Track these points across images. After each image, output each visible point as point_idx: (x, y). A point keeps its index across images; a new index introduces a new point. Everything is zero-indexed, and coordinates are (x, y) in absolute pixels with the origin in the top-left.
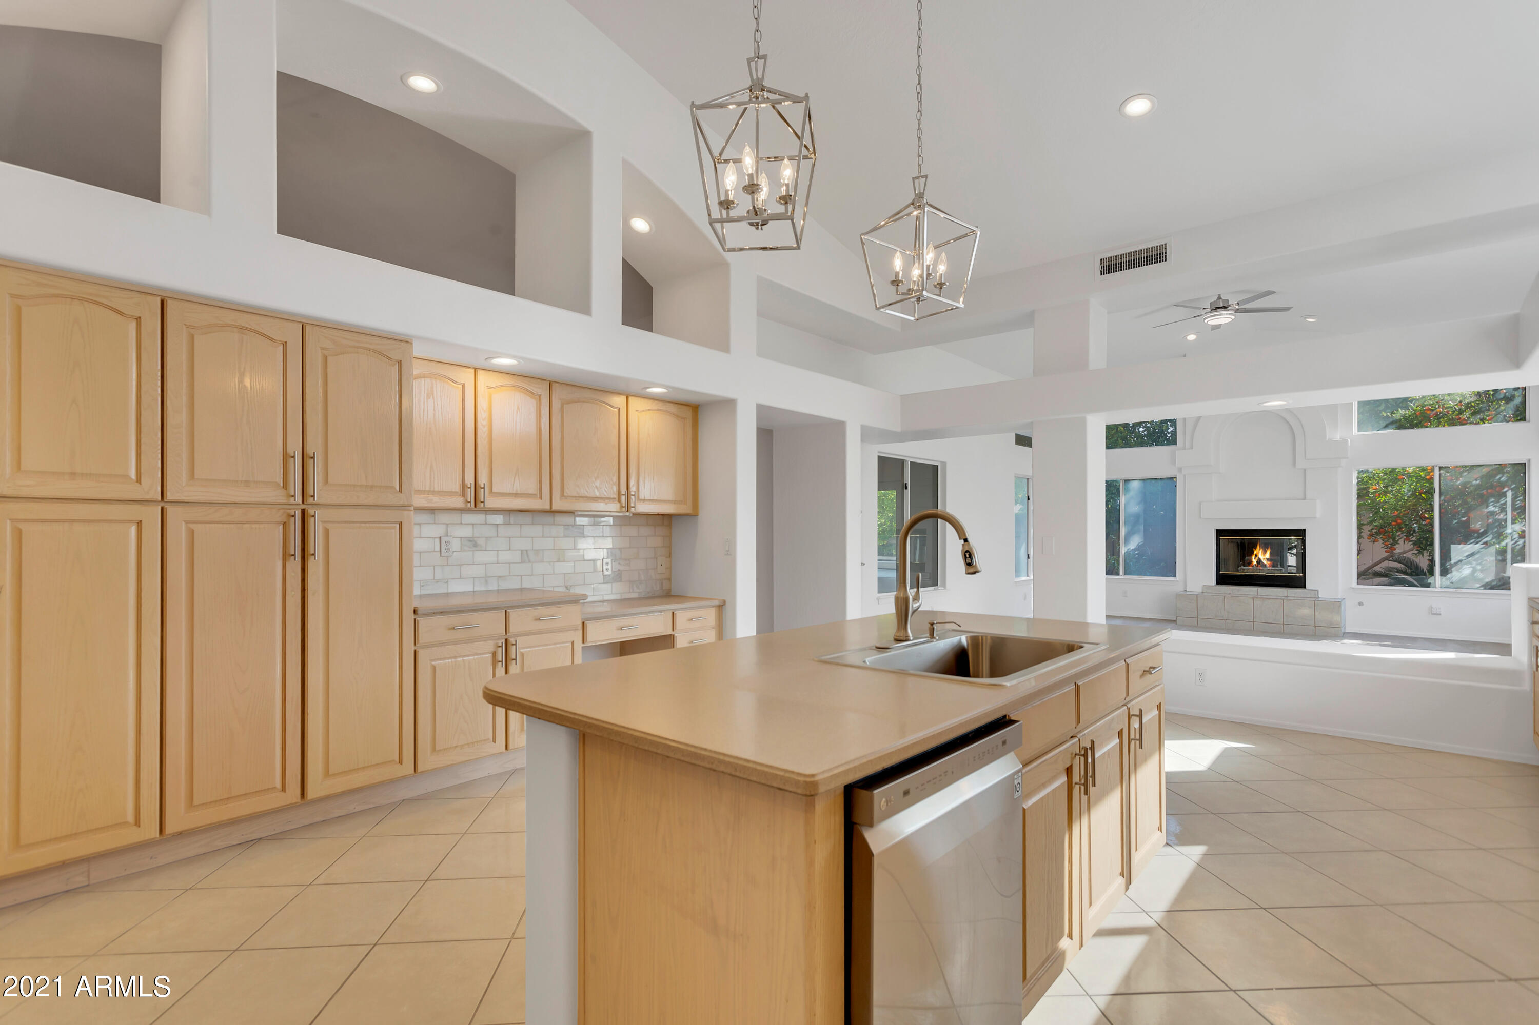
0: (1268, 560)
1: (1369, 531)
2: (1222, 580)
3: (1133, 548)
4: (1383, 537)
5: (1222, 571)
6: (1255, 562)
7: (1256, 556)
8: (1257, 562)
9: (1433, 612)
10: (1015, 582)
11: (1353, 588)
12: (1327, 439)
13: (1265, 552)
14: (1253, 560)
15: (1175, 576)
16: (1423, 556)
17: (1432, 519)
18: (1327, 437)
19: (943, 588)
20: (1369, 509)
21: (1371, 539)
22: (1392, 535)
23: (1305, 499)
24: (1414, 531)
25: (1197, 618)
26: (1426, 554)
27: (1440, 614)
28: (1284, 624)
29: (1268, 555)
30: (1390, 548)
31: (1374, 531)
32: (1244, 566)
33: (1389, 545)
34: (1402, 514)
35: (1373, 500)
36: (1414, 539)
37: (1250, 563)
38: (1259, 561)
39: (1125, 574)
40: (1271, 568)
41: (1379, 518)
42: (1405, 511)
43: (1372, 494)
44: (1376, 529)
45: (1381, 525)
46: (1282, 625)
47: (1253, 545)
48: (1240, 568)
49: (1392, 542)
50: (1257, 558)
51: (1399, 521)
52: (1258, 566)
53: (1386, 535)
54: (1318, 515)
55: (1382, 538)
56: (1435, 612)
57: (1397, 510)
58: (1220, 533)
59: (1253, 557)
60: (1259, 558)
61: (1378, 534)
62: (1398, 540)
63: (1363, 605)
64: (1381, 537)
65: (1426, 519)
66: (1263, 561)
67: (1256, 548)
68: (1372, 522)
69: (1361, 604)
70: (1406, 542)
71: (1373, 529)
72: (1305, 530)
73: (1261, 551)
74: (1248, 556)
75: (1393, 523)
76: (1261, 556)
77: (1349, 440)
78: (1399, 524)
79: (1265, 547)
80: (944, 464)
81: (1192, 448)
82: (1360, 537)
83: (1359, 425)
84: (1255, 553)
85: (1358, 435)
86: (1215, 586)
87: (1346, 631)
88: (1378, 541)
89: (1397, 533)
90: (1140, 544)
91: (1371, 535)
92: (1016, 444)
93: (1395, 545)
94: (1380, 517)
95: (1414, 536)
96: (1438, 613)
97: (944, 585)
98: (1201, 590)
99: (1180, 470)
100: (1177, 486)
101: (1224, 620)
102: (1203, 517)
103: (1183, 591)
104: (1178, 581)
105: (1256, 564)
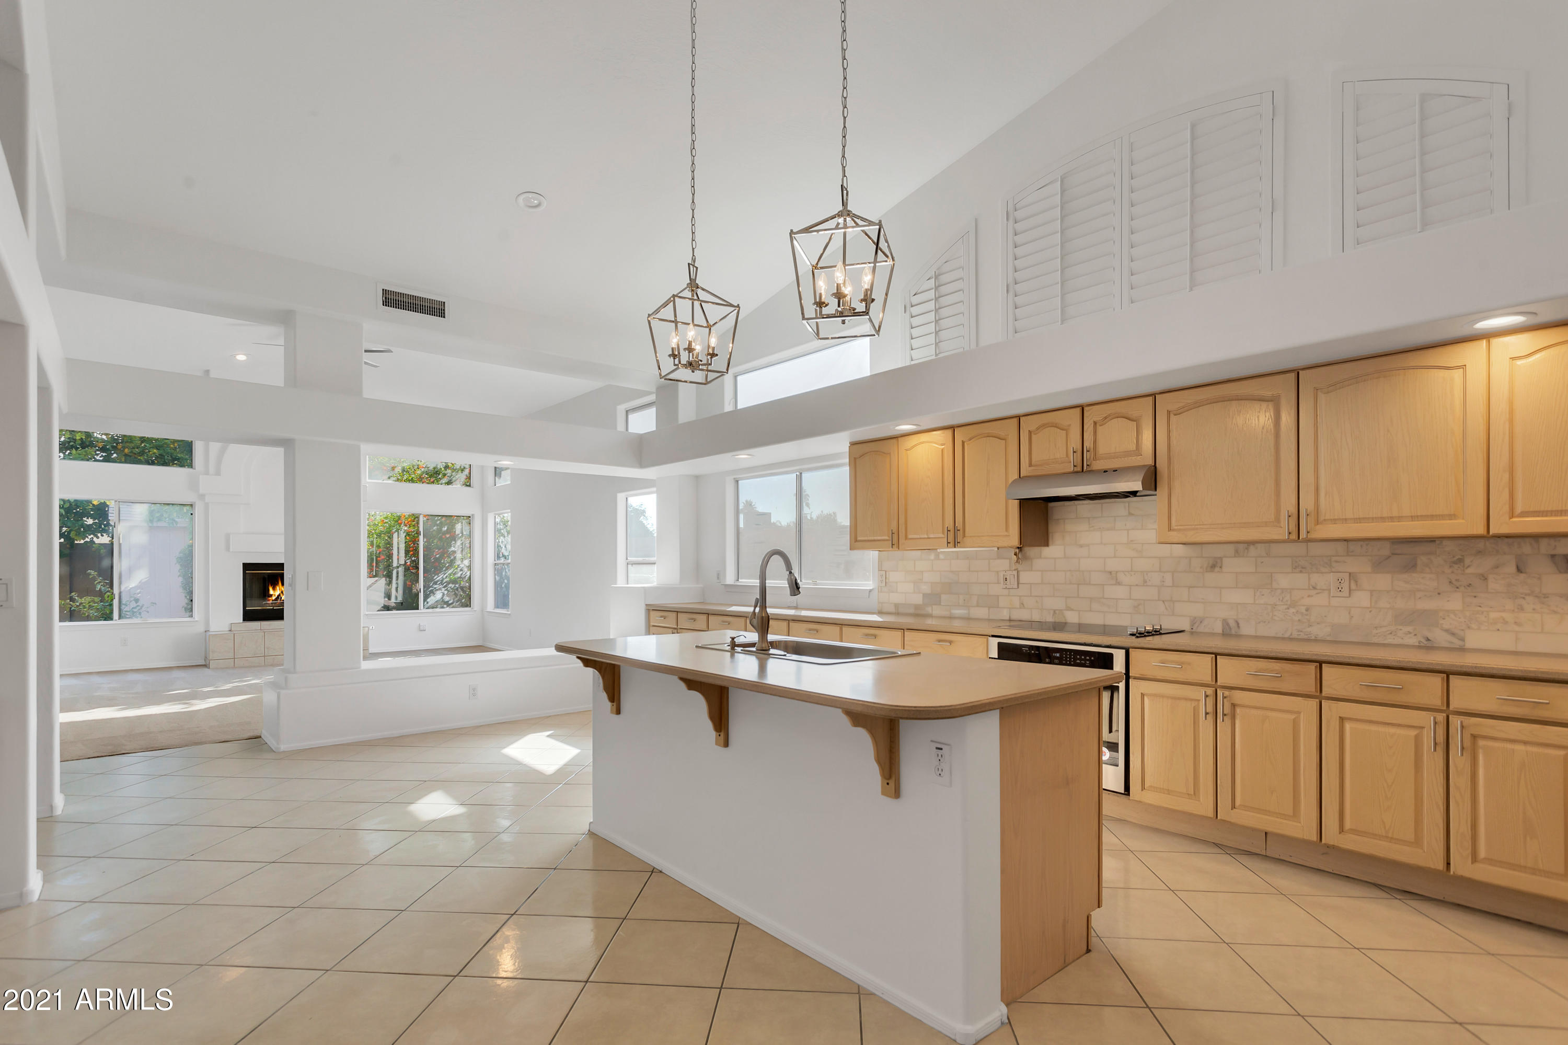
2: (249, 616)
5: (250, 606)
15: (191, 615)
25: (235, 658)
58: (248, 568)
81: (218, 474)
85: (370, 482)
86: (240, 622)
98: (227, 629)
99: (202, 497)
100: (195, 513)
101: (264, 656)
102: (231, 550)
103: (205, 631)
104: (196, 621)
105: (276, 598)
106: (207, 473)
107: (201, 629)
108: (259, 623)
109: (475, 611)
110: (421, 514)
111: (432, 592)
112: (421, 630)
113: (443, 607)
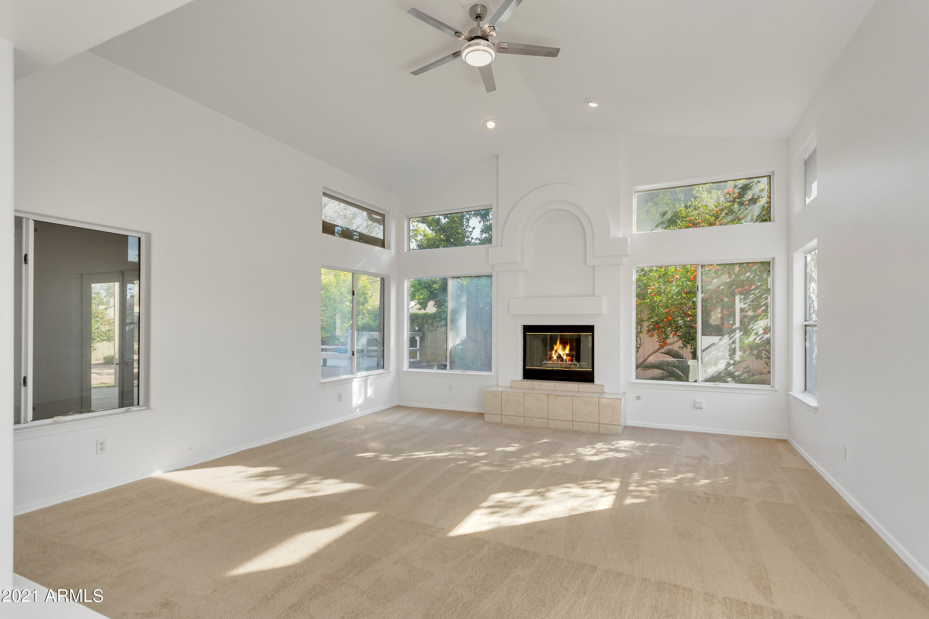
0: (567, 355)
1: (648, 327)
2: (529, 374)
3: (458, 343)
4: (658, 332)
5: (528, 366)
6: (555, 357)
7: (556, 351)
9: (696, 407)
10: (321, 383)
11: (633, 383)
12: (611, 237)
13: (564, 348)
14: (554, 355)
15: (490, 371)
16: (687, 348)
17: (695, 315)
18: (611, 235)
19: (145, 408)
20: (647, 307)
21: (649, 334)
22: (664, 330)
23: (594, 295)
24: (681, 327)
25: (502, 415)
26: (689, 347)
27: (702, 408)
28: (573, 421)
29: (567, 351)
30: (663, 342)
31: (651, 327)
32: (547, 361)
33: (662, 340)
34: (671, 312)
35: (651, 300)
36: (680, 334)
37: (551, 358)
38: (560, 357)
39: (451, 368)
40: (570, 363)
41: (654, 315)
42: (674, 309)
43: (650, 294)
44: (652, 325)
45: (656, 321)
46: (572, 422)
47: (553, 342)
48: (543, 363)
49: (664, 337)
50: (557, 354)
51: (670, 318)
52: (558, 361)
53: (660, 330)
54: (604, 312)
55: (656, 333)
56: (698, 407)
57: (668, 308)
58: (527, 329)
59: (554, 352)
60: (558, 353)
61: (654, 329)
62: (669, 335)
63: (640, 398)
64: (656, 331)
65: (689, 316)
66: (562, 356)
67: (556, 344)
68: (649, 318)
69: (638, 398)
70: (675, 337)
71: (650, 325)
72: (593, 326)
73: (560, 347)
75: (665, 320)
76: (561, 352)
77: (629, 237)
78: (669, 320)
79: (564, 343)
80: (149, 236)
81: (502, 246)
82: (638, 333)
83: (637, 226)
84: (555, 348)
85: (637, 234)
86: (521, 381)
87: (627, 425)
88: (654, 336)
89: (668, 328)
90: (463, 339)
91: (649, 331)
92: (323, 232)
93: (666, 339)
94: (656, 314)
95: (680, 331)
96: (700, 407)
97: (147, 405)
98: (509, 385)
100: (493, 283)
102: (510, 313)
104: (493, 376)
105: (556, 358)
108: (532, 382)
109: (776, 390)
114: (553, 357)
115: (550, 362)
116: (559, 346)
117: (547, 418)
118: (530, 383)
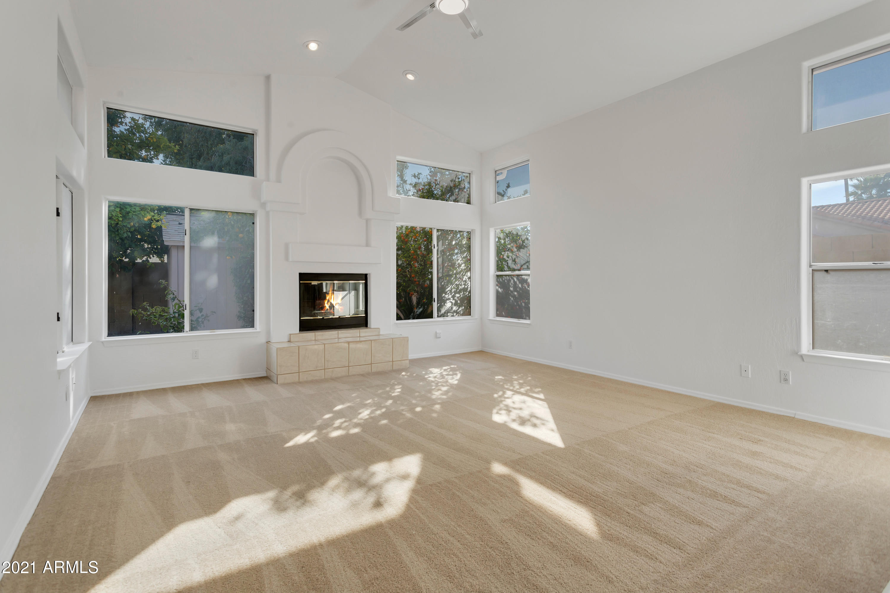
2: (305, 326)
5: (303, 319)
6: (327, 306)
7: (328, 301)
8: (329, 307)
12: (388, 196)
14: (326, 305)
15: (253, 326)
18: (388, 194)
23: (368, 246)
25: (299, 372)
37: (323, 307)
39: (192, 329)
47: (326, 290)
48: (317, 312)
50: (329, 304)
58: (302, 277)
59: (326, 302)
67: (328, 293)
72: (367, 274)
74: (319, 300)
79: (338, 292)
81: (280, 183)
84: (327, 298)
86: (299, 333)
98: (286, 340)
99: (263, 205)
100: (256, 223)
101: (325, 369)
102: (290, 259)
103: (267, 342)
104: (259, 332)
105: (328, 308)
106: (268, 179)
107: (262, 340)
108: (314, 333)
109: (476, 319)
110: (434, 229)
111: (445, 302)
112: (437, 336)
113: (453, 316)
114: (325, 306)
115: (323, 311)
116: (332, 295)
117: (350, 365)
118: (310, 335)
